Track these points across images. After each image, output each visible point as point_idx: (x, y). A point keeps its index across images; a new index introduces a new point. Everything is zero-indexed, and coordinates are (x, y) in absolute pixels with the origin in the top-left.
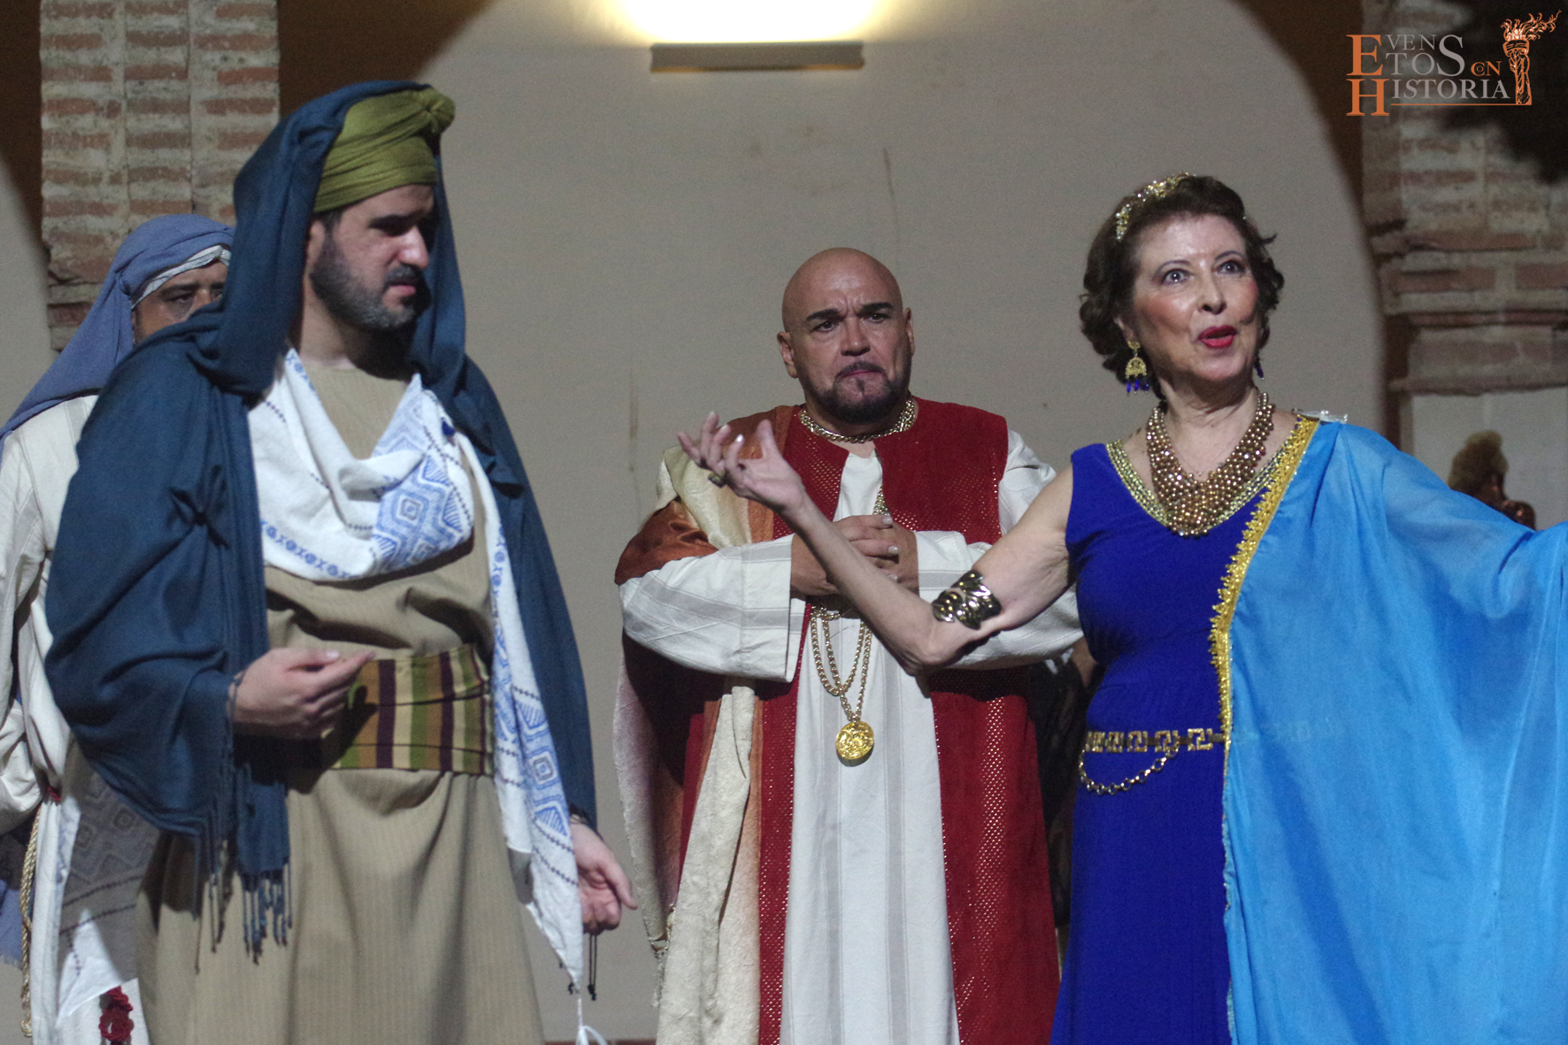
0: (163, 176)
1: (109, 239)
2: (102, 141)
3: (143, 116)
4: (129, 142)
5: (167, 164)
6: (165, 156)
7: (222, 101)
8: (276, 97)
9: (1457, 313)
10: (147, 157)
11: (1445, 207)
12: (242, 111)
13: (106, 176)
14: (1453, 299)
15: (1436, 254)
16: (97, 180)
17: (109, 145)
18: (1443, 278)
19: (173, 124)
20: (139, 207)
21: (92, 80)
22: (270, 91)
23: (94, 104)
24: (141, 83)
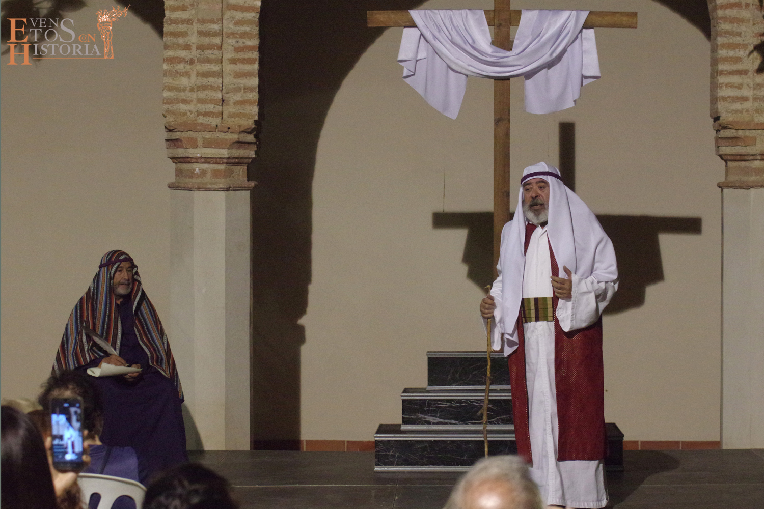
0: (210, 89)
1: (189, 114)
2: (187, 74)
3: (203, 64)
4: (198, 74)
5: (212, 84)
6: (211, 80)
7: (235, 59)
8: (257, 57)
9: (740, 155)
10: (204, 81)
11: (736, 112)
12: (244, 63)
13: (188, 89)
14: (739, 150)
15: (732, 130)
16: (184, 90)
17: (189, 75)
18: (734, 140)
19: (215, 68)
20: (201, 101)
21: (184, 50)
22: (256, 55)
23: (184, 59)
24: (203, 51)
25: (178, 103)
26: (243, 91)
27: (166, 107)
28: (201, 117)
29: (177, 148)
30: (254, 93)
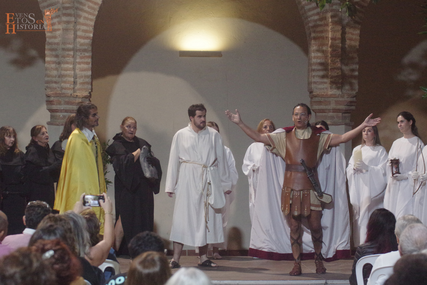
0: (68, 76)
1: (57, 88)
3: (65, 65)
4: (62, 70)
5: (69, 74)
6: (69, 72)
7: (80, 62)
8: (91, 61)
9: (323, 110)
10: (65, 73)
11: (321, 89)
12: (84, 64)
13: (57, 76)
14: (322, 107)
15: (319, 98)
16: (55, 77)
17: (58, 70)
18: (320, 103)
19: (70, 66)
20: (64, 82)
21: (55, 57)
22: (90, 60)
23: (56, 62)
24: (64, 58)
25: (52, 83)
26: (84, 77)
27: (46, 85)
28: (64, 90)
29: (52, 105)
30: (89, 79)
